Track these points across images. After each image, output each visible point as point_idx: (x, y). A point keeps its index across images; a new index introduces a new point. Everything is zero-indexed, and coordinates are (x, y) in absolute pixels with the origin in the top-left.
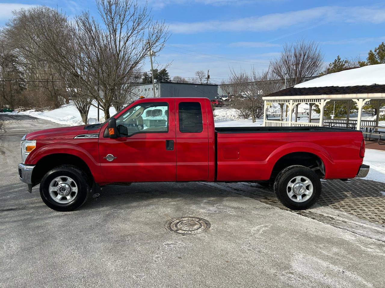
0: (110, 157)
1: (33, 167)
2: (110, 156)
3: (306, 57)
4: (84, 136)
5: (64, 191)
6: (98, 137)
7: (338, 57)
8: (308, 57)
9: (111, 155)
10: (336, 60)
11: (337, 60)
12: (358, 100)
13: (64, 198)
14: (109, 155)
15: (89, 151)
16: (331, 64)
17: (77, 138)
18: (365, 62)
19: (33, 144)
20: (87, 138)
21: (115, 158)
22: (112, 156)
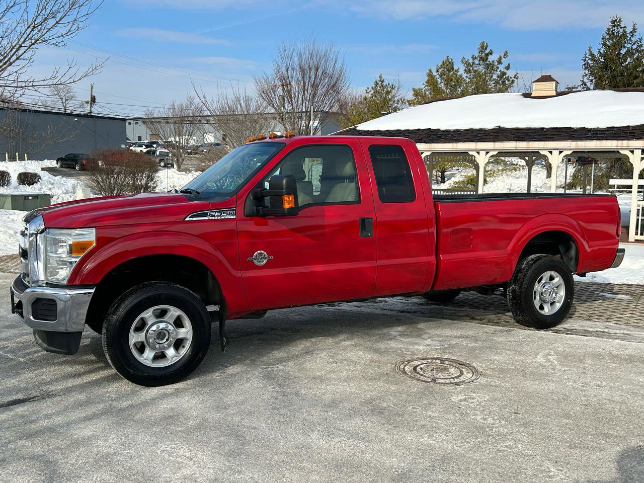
0: (261, 257)
1: (93, 291)
2: (261, 254)
3: (320, 72)
4: (205, 215)
5: (163, 339)
6: (235, 217)
7: (381, 77)
8: (324, 73)
9: (262, 251)
10: (376, 82)
11: (378, 82)
12: (478, 153)
13: (161, 356)
14: (259, 252)
15: (217, 247)
16: (368, 88)
17: (191, 219)
18: (422, 89)
19: (89, 235)
20: (213, 218)
21: (271, 257)
22: (264, 256)
